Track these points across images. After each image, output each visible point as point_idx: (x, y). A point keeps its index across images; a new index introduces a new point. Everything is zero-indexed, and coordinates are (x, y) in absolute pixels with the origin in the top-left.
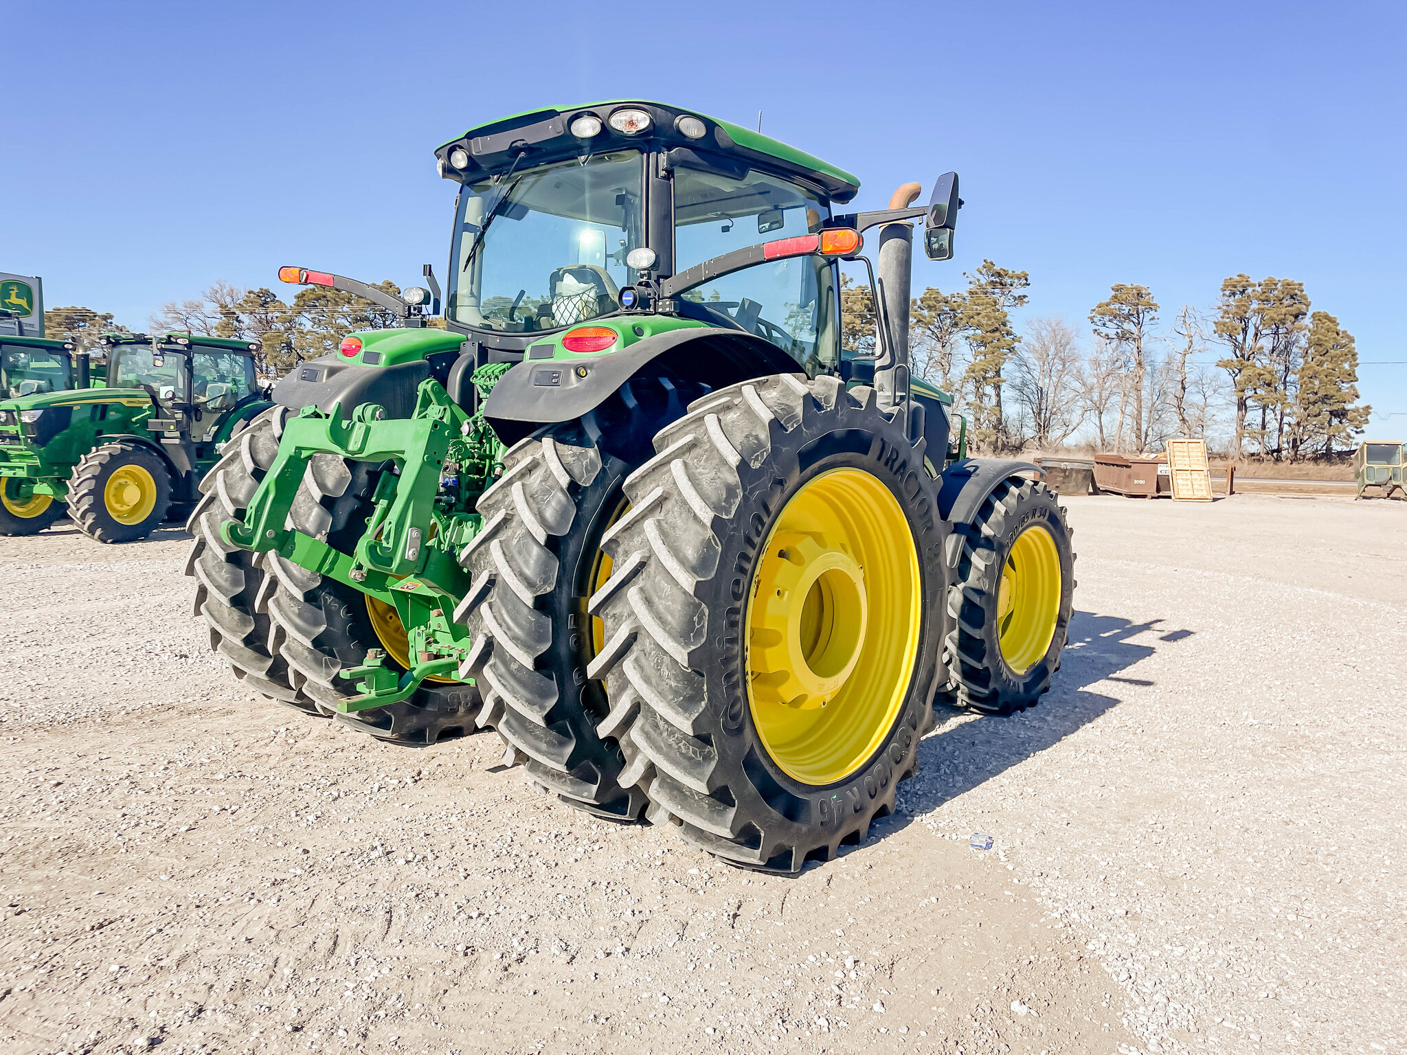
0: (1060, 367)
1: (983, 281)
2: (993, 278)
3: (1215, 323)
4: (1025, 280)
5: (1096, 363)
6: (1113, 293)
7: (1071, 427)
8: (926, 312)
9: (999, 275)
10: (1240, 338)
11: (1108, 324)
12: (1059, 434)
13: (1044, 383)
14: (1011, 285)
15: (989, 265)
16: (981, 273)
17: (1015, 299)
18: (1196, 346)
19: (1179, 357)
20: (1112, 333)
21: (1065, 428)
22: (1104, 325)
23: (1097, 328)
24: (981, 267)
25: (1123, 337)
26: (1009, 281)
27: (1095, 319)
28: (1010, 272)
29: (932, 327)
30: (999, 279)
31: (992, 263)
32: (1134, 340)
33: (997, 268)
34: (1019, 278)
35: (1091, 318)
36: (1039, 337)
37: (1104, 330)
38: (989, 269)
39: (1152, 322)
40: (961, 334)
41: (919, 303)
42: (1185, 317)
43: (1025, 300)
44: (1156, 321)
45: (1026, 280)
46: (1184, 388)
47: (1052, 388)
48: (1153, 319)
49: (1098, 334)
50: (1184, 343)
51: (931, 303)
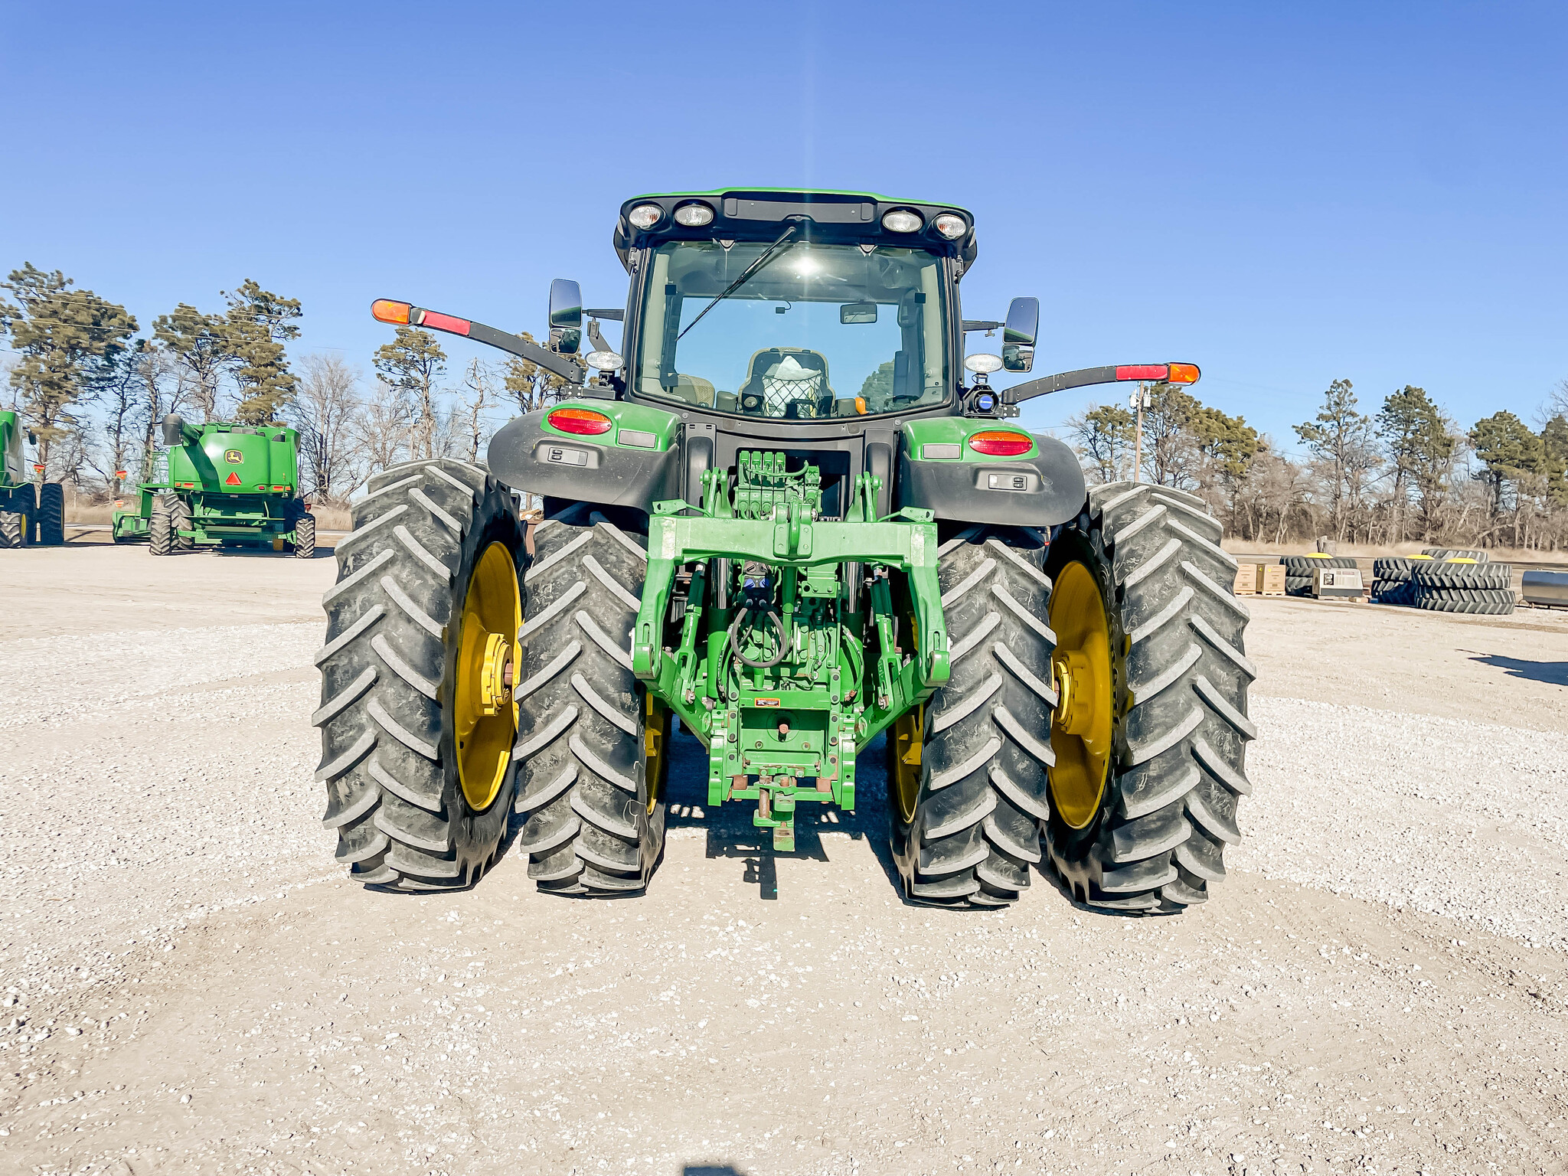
0: (339, 412)
1: (247, 305)
2: (256, 303)
3: (506, 379)
4: (296, 309)
5: (378, 411)
6: (399, 337)
7: (359, 481)
8: (179, 334)
9: (265, 299)
10: (527, 396)
11: (394, 369)
12: (346, 488)
13: (321, 428)
14: (280, 313)
15: (251, 287)
16: (243, 294)
17: (285, 329)
18: (488, 400)
19: (470, 411)
20: (397, 379)
21: (353, 481)
22: (390, 369)
23: (381, 372)
24: (242, 288)
25: (408, 384)
26: (277, 308)
27: (381, 363)
28: (278, 298)
29: (188, 354)
30: (265, 304)
31: (256, 285)
32: (422, 389)
33: (262, 290)
34: (291, 307)
35: (376, 361)
36: (316, 377)
37: (388, 376)
38: (253, 292)
39: (440, 372)
40: (224, 364)
41: (170, 321)
42: (474, 370)
43: (297, 332)
44: (443, 371)
45: (298, 309)
46: (476, 443)
47: (331, 435)
48: (440, 368)
49: (382, 379)
50: (474, 398)
51: (186, 324)
